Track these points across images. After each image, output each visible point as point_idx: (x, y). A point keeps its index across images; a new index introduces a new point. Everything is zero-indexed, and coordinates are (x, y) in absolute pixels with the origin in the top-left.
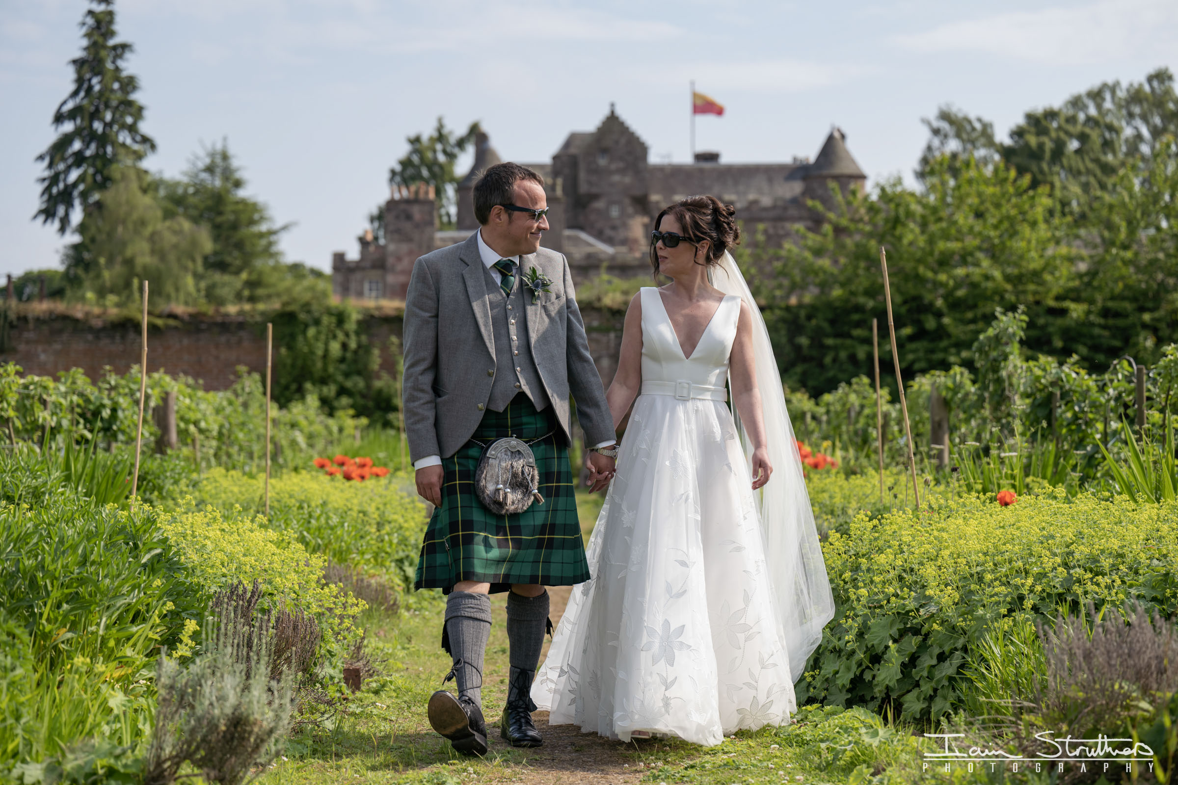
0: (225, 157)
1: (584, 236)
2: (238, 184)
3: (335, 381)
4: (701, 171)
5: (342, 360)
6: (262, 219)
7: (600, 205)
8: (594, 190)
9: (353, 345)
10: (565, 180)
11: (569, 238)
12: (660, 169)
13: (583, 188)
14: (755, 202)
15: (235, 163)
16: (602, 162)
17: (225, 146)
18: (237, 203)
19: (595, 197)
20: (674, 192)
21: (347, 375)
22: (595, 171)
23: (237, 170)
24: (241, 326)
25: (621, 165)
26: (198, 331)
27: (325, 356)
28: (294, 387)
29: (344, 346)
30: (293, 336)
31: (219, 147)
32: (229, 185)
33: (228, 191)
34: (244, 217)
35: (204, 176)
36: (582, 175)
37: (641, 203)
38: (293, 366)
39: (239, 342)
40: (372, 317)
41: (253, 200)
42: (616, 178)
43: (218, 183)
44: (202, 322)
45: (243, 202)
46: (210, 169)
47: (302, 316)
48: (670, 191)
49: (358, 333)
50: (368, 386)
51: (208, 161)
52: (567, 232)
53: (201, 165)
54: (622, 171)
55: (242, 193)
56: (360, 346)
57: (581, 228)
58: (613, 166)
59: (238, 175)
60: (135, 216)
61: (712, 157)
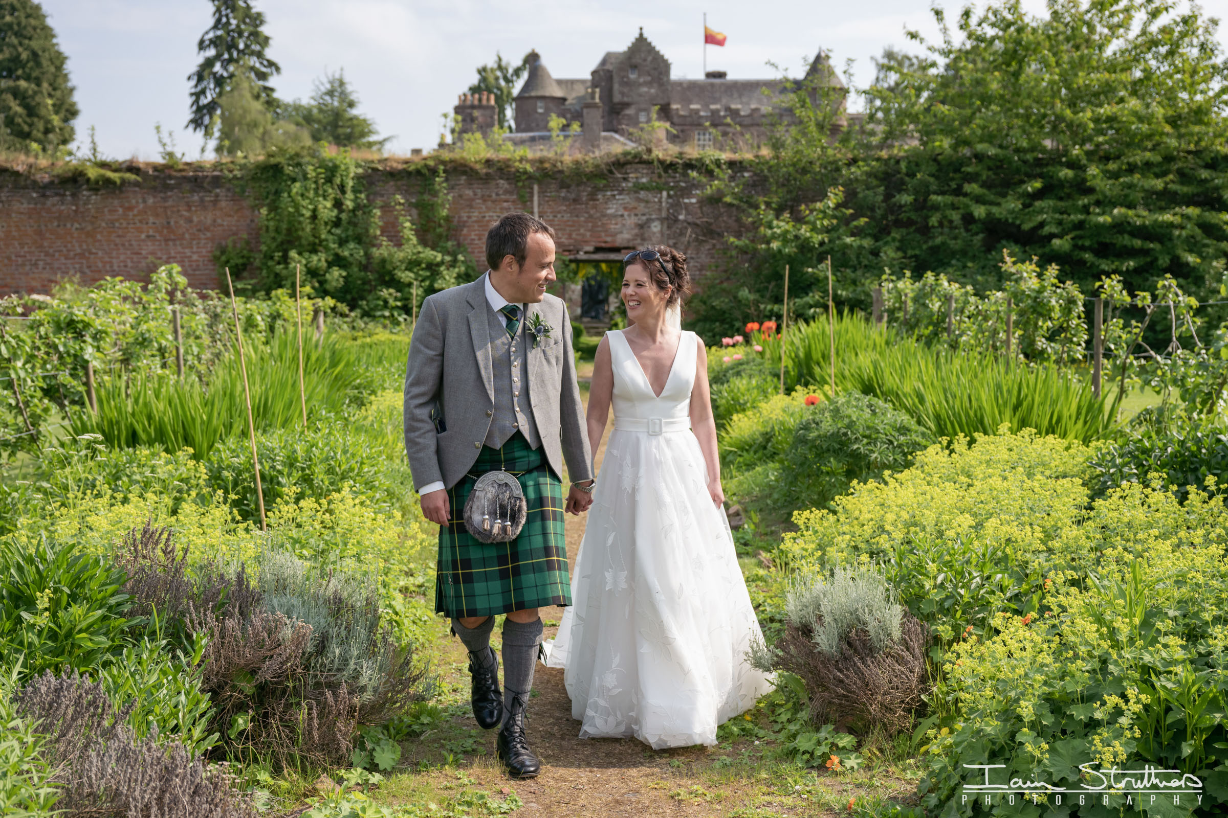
0: (342, 83)
1: (617, 136)
2: (351, 105)
3: (327, 249)
4: (712, 85)
5: (337, 223)
6: (370, 132)
7: (630, 111)
8: (626, 99)
9: (349, 204)
10: (601, 92)
11: (606, 139)
12: (679, 84)
13: (617, 98)
14: (757, 110)
15: (349, 88)
16: (633, 76)
17: (341, 75)
18: (351, 119)
19: (627, 105)
20: (691, 102)
21: (342, 242)
22: (627, 83)
23: (351, 93)
24: (217, 181)
25: (649, 78)
26: (167, 187)
27: (314, 217)
28: (278, 255)
29: (338, 204)
30: (277, 193)
31: (337, 76)
32: (345, 105)
33: (345, 111)
34: (357, 130)
35: (327, 98)
36: (616, 86)
37: (665, 112)
38: (277, 230)
39: (215, 202)
40: (375, 170)
41: (362, 117)
42: (645, 89)
43: (336, 104)
44: (170, 177)
45: (355, 118)
46: (331, 93)
47: (289, 170)
48: (687, 101)
49: (355, 191)
50: (368, 255)
51: (328, 86)
52: (603, 134)
53: (323, 89)
54: (649, 84)
55: (354, 112)
56: (358, 207)
57: (616, 131)
58: (641, 80)
59: (353, 97)
60: (248, 118)
61: (721, 75)
